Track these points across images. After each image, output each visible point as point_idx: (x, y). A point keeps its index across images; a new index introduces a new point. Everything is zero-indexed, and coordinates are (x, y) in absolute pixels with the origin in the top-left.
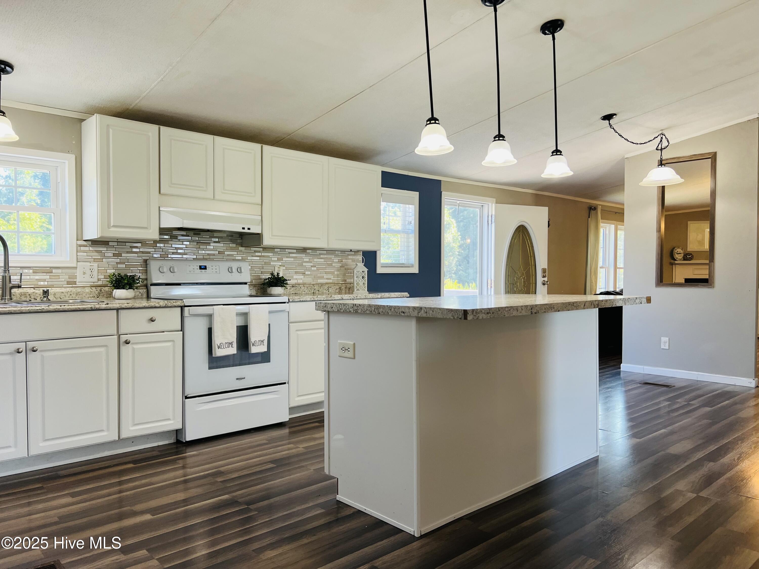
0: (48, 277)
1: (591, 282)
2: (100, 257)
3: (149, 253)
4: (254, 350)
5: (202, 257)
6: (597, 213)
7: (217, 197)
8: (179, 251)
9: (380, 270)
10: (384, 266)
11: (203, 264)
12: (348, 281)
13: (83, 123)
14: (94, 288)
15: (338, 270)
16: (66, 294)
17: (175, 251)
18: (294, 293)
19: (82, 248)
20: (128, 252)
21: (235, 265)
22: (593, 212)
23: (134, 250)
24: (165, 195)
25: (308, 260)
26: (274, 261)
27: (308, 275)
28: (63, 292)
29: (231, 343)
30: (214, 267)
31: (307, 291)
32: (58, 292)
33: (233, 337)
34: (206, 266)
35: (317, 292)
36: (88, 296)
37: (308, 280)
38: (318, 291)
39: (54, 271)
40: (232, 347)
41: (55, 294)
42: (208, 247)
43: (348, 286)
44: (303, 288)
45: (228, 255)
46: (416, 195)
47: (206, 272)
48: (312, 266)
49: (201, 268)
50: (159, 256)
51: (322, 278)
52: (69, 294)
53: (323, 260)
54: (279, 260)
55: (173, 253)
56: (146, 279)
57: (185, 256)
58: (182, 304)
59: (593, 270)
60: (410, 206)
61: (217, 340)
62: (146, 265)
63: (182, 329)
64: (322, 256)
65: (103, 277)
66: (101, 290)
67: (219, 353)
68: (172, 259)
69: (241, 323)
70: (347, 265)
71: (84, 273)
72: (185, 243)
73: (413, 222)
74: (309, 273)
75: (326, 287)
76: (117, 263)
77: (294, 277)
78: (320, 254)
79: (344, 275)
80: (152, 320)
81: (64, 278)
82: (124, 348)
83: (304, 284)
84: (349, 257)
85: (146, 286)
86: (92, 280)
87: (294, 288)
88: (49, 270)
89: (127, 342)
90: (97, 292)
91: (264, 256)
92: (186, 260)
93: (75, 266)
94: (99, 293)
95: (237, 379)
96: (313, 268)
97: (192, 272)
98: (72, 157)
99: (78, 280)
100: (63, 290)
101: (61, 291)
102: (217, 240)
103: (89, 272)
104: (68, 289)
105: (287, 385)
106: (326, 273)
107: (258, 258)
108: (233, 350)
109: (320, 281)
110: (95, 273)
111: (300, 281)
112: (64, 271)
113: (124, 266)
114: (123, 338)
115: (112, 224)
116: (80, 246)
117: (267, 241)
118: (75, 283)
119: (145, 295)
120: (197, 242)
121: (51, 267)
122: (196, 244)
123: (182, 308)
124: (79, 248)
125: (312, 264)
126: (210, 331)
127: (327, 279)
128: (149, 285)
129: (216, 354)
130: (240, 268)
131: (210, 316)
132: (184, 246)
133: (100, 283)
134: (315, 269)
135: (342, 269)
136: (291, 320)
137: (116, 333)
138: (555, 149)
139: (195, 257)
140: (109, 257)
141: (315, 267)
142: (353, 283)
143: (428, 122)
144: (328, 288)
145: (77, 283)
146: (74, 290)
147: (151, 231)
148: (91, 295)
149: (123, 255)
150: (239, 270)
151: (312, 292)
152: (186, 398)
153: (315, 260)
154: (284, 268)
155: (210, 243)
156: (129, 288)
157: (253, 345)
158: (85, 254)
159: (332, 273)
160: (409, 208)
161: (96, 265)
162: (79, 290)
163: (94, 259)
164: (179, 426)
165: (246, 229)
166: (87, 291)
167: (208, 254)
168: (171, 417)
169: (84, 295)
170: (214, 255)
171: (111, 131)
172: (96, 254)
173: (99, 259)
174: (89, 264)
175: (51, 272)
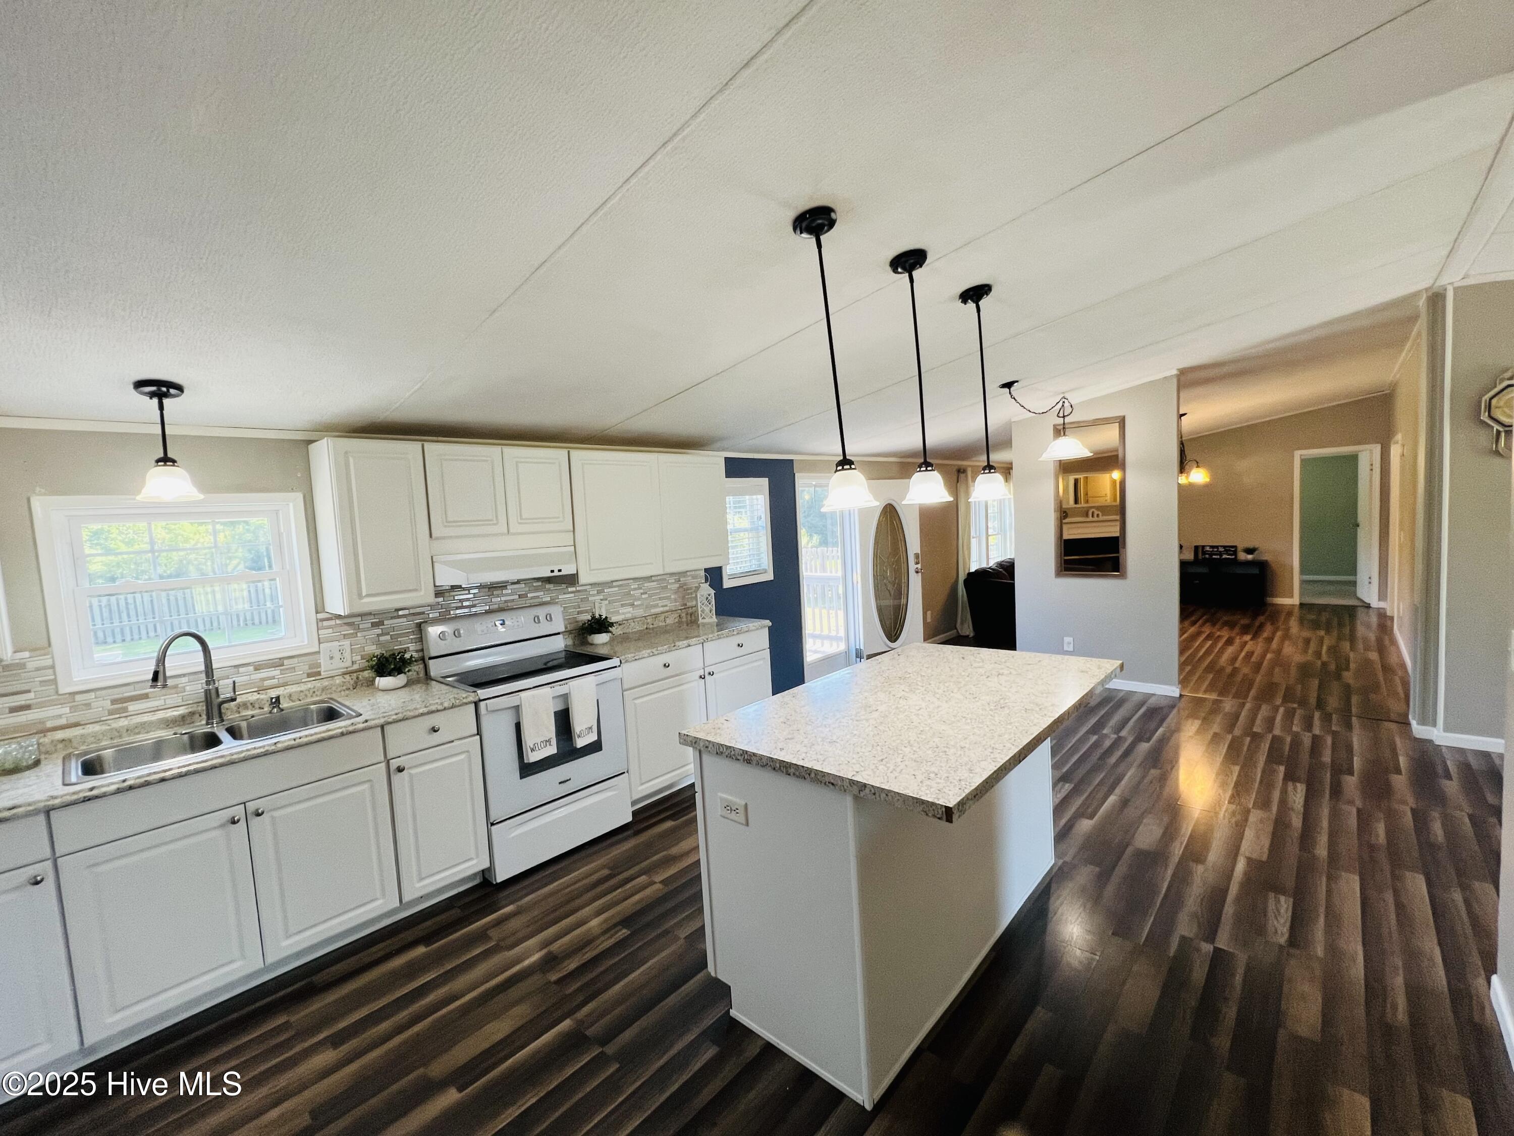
0: (278, 672)
1: (964, 559)
2: (352, 631)
3: (423, 613)
4: (580, 743)
5: (496, 606)
6: (966, 476)
7: (511, 531)
9: (727, 584)
10: (733, 577)
11: (499, 617)
12: (689, 604)
13: (312, 447)
14: (347, 677)
15: (676, 593)
16: (307, 692)
17: (460, 605)
18: (622, 633)
19: (326, 623)
20: (392, 618)
21: (541, 612)
22: (962, 475)
23: (401, 613)
24: (437, 539)
25: (637, 586)
26: (593, 595)
27: (637, 606)
28: (302, 691)
29: (549, 741)
30: (514, 620)
31: (638, 627)
32: (296, 692)
33: (549, 729)
34: (503, 620)
35: (652, 627)
36: (339, 689)
37: (640, 612)
38: (653, 624)
39: (286, 662)
40: (550, 745)
41: (290, 695)
42: (504, 592)
43: (690, 611)
44: (633, 624)
45: (532, 598)
46: (764, 482)
48: (642, 594)
49: (496, 623)
50: (436, 615)
51: (656, 606)
52: (311, 692)
53: (655, 583)
54: (599, 592)
55: (457, 608)
56: (422, 650)
57: (474, 610)
58: (476, 699)
59: (965, 544)
60: (759, 497)
61: (529, 739)
62: (421, 630)
63: (479, 733)
65: (359, 657)
66: (358, 678)
67: (533, 757)
68: (457, 617)
69: (560, 707)
70: (685, 584)
71: (332, 658)
72: (472, 591)
73: (763, 516)
74: (639, 603)
75: (662, 618)
76: (378, 635)
77: (621, 612)
79: (683, 598)
80: (435, 730)
81: (302, 668)
82: (397, 778)
83: (633, 619)
85: (423, 659)
86: (343, 665)
87: (623, 627)
88: (278, 663)
89: (400, 770)
90: (352, 682)
91: (579, 591)
92: (475, 615)
93: (317, 650)
94: (356, 683)
95: (560, 783)
96: (644, 596)
97: (485, 632)
98: (299, 496)
99: (322, 669)
100: (303, 687)
101: (299, 689)
103: (337, 655)
104: (309, 685)
105: (626, 774)
106: (660, 599)
107: (572, 595)
108: (552, 750)
109: (654, 611)
110: (347, 654)
111: (629, 616)
112: (301, 659)
113: (388, 637)
114: (394, 764)
115: (364, 594)
116: (322, 620)
117: (583, 579)
118: (319, 673)
119: (422, 674)
120: (489, 588)
121: (280, 659)
122: (487, 589)
123: (476, 704)
124: (320, 624)
125: (642, 591)
126: (518, 727)
127: (662, 606)
128: (427, 658)
129: (529, 760)
130: (550, 615)
131: (517, 709)
132: (471, 596)
133: (356, 667)
134: (647, 596)
135: (681, 590)
136: (625, 687)
137: (382, 758)
138: (986, 464)
140: (364, 630)
141: (646, 593)
142: (696, 606)
143: (840, 468)
145: (322, 673)
146: (318, 684)
147: (422, 593)
148: (344, 688)
149: (386, 622)
150: (549, 617)
151: (645, 628)
152: (492, 824)
153: (645, 585)
154: (607, 602)
155: (507, 585)
156: (399, 674)
157: (579, 736)
158: (330, 630)
159: (668, 598)
160: (757, 499)
161: (347, 643)
162: (326, 683)
163: (344, 635)
164: (486, 865)
165: (556, 571)
166: (338, 682)
167: (506, 602)
168: (473, 856)
169: (334, 688)
171: (351, 460)
172: (346, 627)
173: (352, 634)
174: (337, 643)
175: (283, 665)
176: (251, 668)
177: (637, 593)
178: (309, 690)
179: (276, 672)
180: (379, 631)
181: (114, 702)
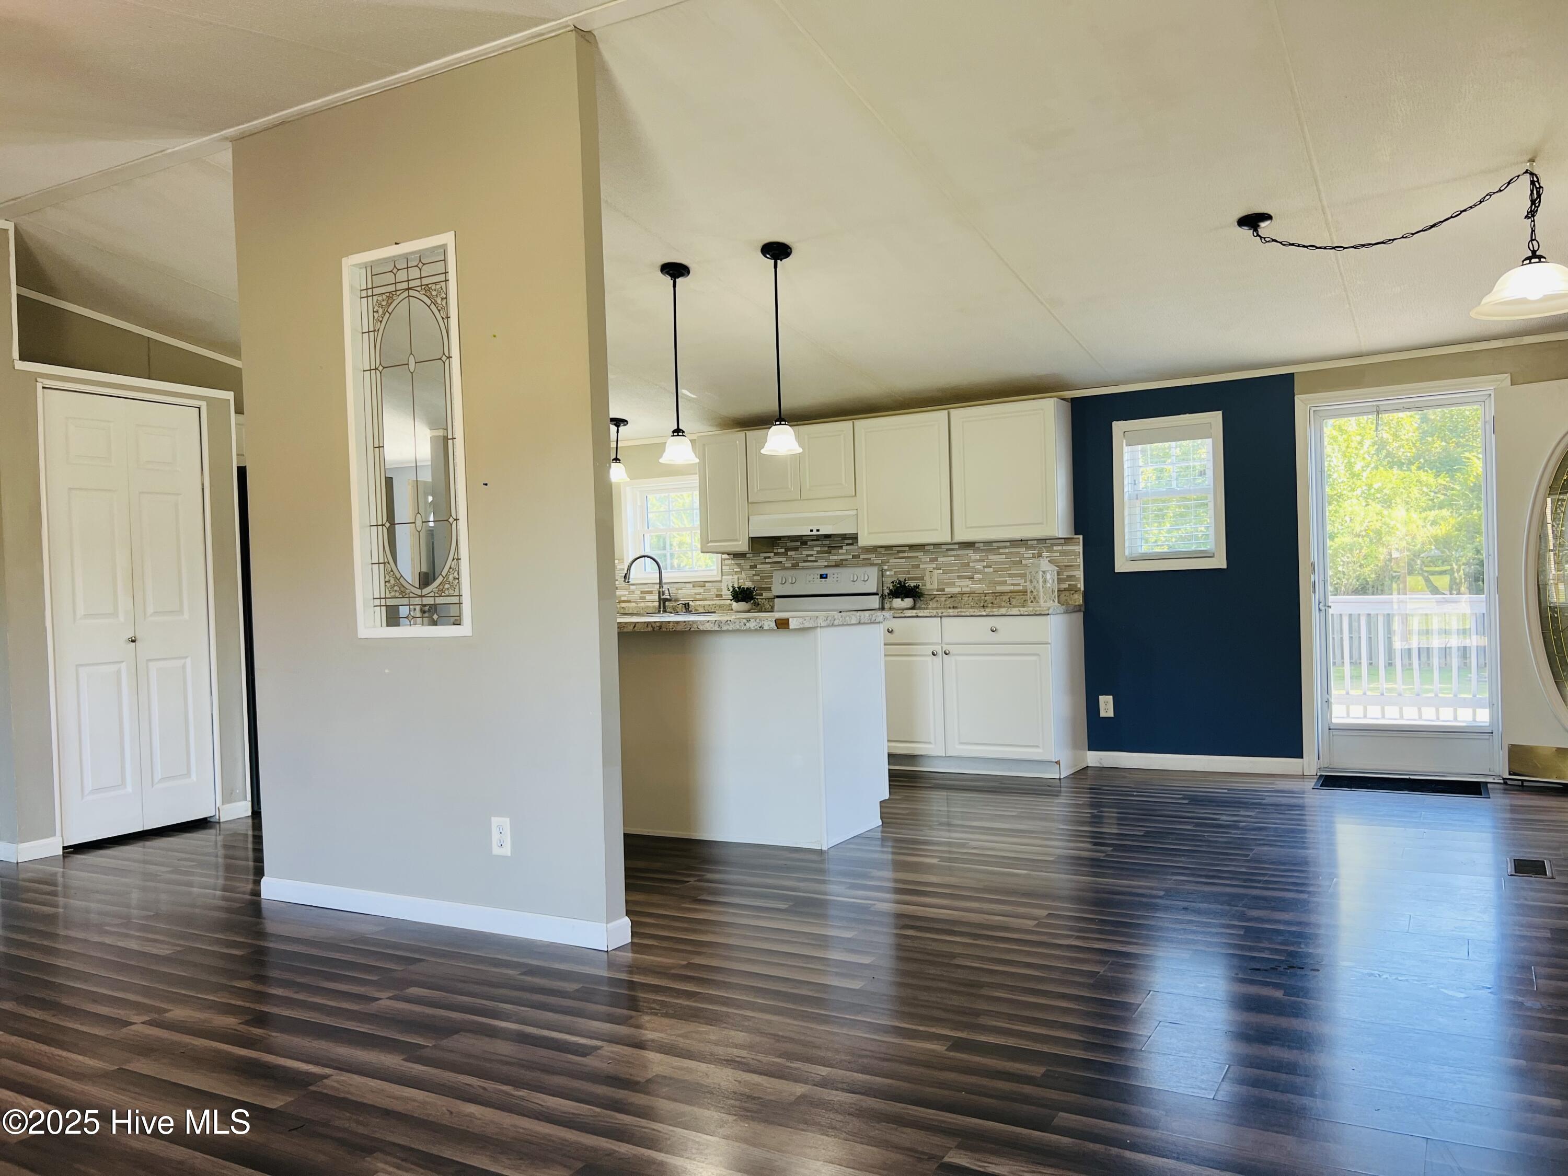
2: (739, 570)
3: (781, 562)
7: (804, 496)
8: (810, 558)
9: (1118, 567)
10: (1133, 558)
11: (824, 572)
17: (803, 558)
18: (952, 606)
19: (726, 562)
23: (768, 560)
24: (753, 503)
25: (978, 558)
26: (925, 563)
27: (978, 580)
28: (710, 605)
30: (836, 576)
31: (972, 603)
34: (827, 575)
35: (990, 605)
37: (980, 587)
38: (992, 603)
39: (707, 584)
41: (704, 607)
42: (840, 551)
44: (966, 599)
45: (864, 559)
46: (1214, 418)
47: (826, 581)
48: (984, 567)
49: (822, 577)
50: (790, 565)
51: (1005, 583)
54: (932, 560)
57: (811, 564)
60: (1200, 441)
64: (1001, 551)
65: (727, 590)
72: (815, 549)
73: (1210, 473)
74: (981, 577)
75: (1006, 598)
76: (754, 575)
77: (956, 584)
78: (999, 548)
81: (714, 592)
83: (970, 594)
84: (1055, 548)
87: (953, 599)
88: (703, 584)
92: (812, 568)
93: (720, 579)
96: (986, 570)
97: (812, 582)
100: (714, 602)
102: (850, 541)
103: (730, 585)
106: (1011, 576)
107: (903, 561)
109: (999, 588)
111: (966, 590)
112: (714, 584)
115: (709, 540)
116: (725, 559)
117: (863, 541)
120: (829, 547)
121: (704, 582)
125: (985, 564)
127: (1013, 585)
132: (815, 554)
134: (991, 570)
139: (826, 564)
141: (990, 567)
144: (1009, 598)
147: (740, 543)
151: (982, 605)
154: (941, 571)
155: (842, 546)
156: (746, 602)
158: (730, 567)
160: (1196, 445)
162: (723, 602)
163: (736, 572)
170: (846, 560)
172: (736, 566)
173: (739, 572)
174: (731, 577)
175: (705, 586)
176: (692, 586)
177: (979, 566)
178: (713, 605)
179: (701, 590)
180: (754, 573)
181: (642, 592)
